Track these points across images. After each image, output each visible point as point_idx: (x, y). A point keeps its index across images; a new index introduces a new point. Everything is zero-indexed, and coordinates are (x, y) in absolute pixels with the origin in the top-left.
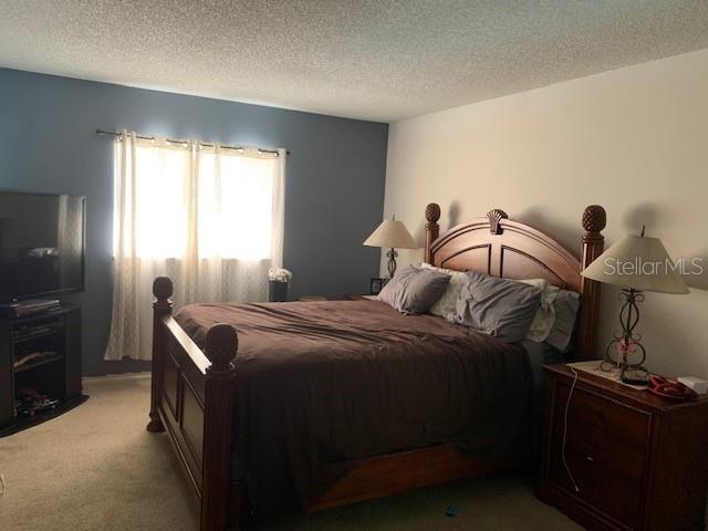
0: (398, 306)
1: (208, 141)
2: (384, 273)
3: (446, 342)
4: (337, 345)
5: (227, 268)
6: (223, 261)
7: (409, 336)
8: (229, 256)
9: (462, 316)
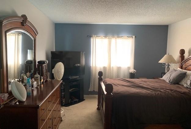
0: (168, 81)
1: (114, 36)
2: (166, 71)
3: (180, 93)
4: (144, 91)
5: (118, 69)
6: (117, 67)
7: (168, 90)
8: (119, 66)
9: (189, 85)
